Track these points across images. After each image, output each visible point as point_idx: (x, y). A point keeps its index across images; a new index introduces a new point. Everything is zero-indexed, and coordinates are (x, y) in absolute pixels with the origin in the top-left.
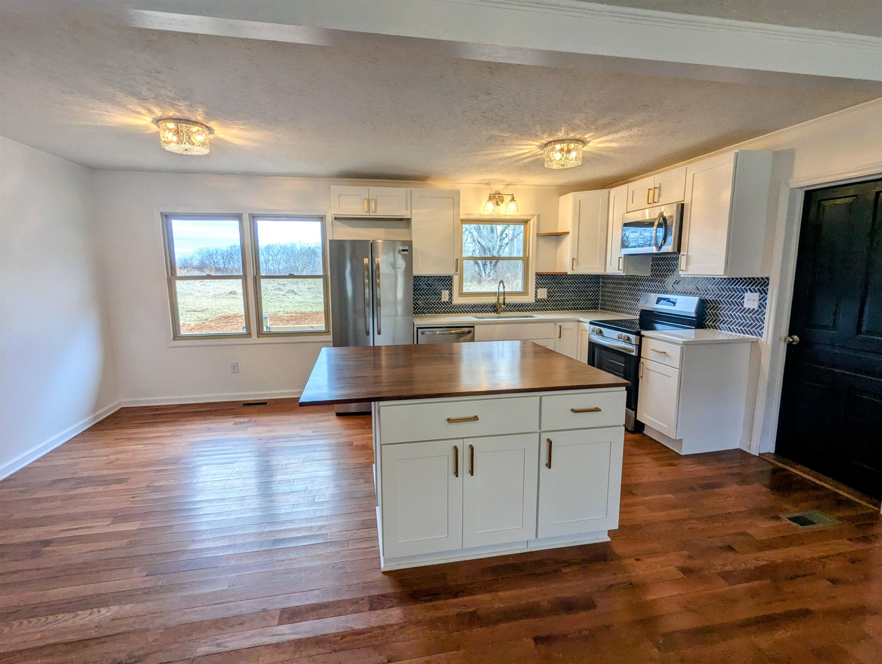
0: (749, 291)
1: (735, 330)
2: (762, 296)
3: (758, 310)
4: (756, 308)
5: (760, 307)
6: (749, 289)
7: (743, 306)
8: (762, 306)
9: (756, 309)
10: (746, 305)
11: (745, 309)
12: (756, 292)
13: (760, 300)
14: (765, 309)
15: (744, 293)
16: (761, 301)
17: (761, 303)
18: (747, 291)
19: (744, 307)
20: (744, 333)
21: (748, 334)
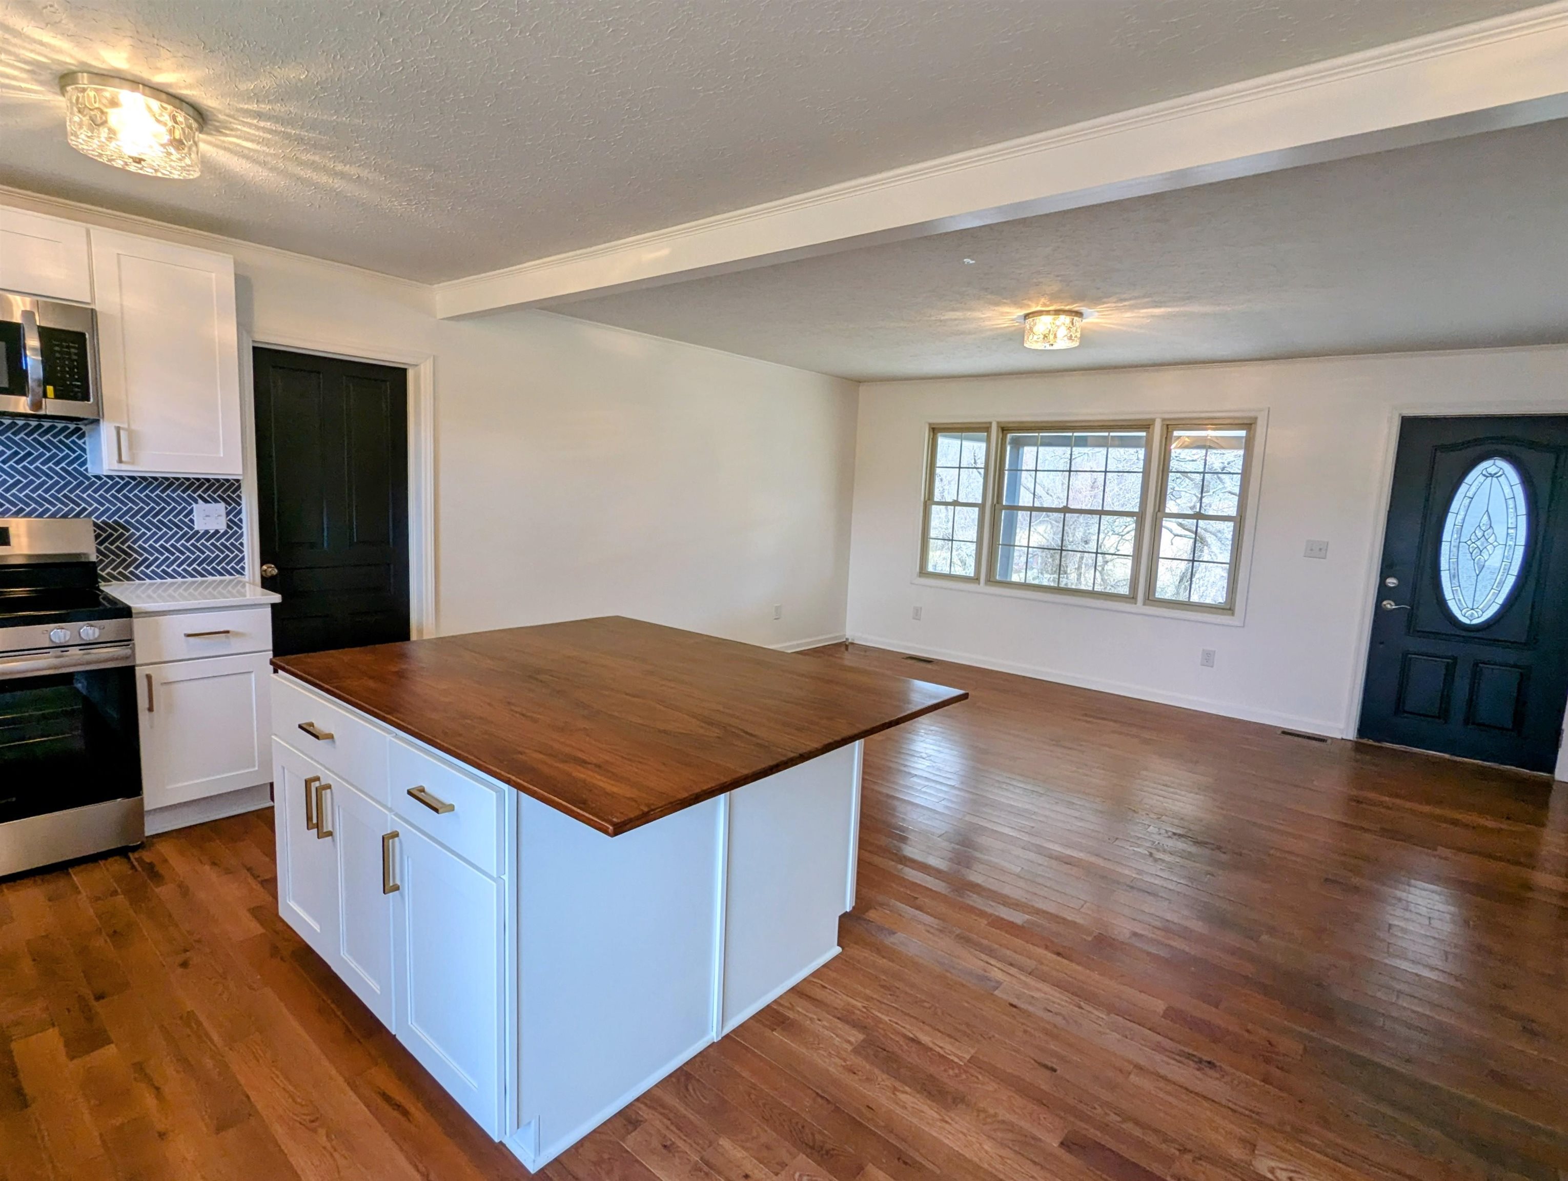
0: (200, 501)
1: (179, 574)
2: (229, 508)
3: (226, 533)
4: (222, 528)
5: (228, 526)
6: (200, 496)
7: (191, 528)
8: (234, 523)
9: (222, 531)
10: (200, 525)
11: (197, 532)
12: (216, 501)
13: (228, 514)
14: (240, 528)
15: (190, 504)
16: (231, 516)
17: (230, 520)
18: (196, 502)
19: (196, 528)
20: (203, 576)
21: (213, 575)
